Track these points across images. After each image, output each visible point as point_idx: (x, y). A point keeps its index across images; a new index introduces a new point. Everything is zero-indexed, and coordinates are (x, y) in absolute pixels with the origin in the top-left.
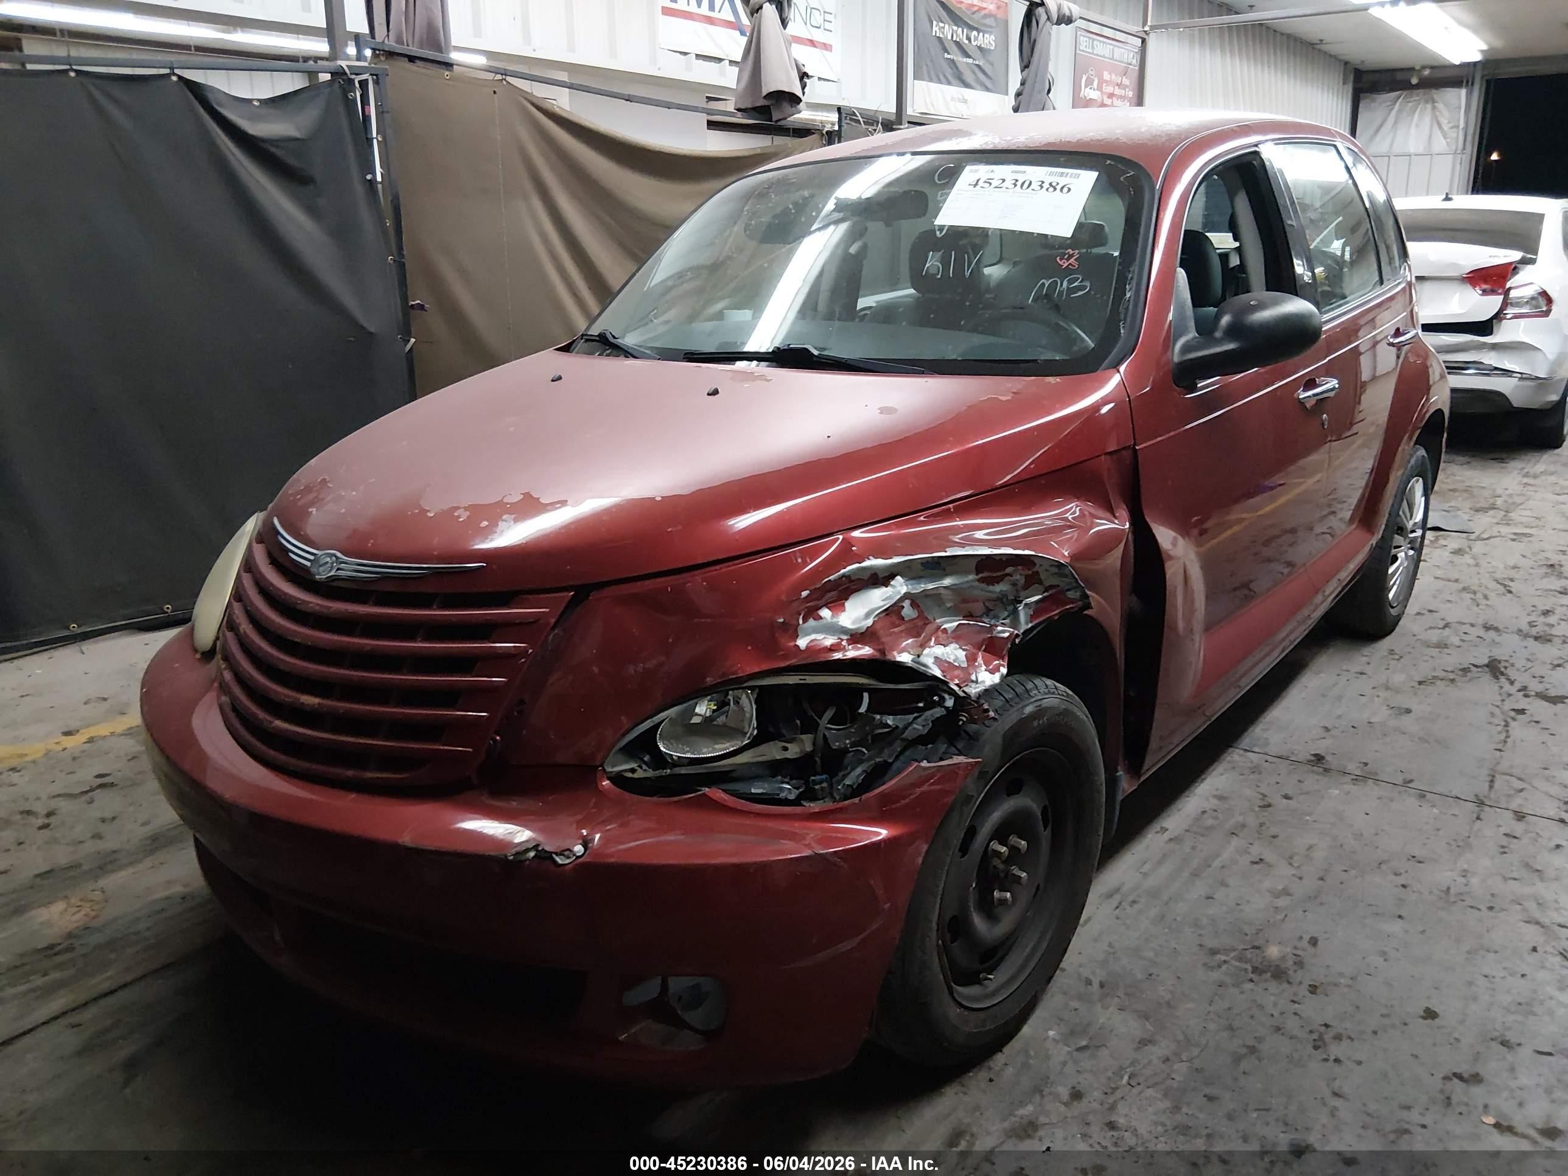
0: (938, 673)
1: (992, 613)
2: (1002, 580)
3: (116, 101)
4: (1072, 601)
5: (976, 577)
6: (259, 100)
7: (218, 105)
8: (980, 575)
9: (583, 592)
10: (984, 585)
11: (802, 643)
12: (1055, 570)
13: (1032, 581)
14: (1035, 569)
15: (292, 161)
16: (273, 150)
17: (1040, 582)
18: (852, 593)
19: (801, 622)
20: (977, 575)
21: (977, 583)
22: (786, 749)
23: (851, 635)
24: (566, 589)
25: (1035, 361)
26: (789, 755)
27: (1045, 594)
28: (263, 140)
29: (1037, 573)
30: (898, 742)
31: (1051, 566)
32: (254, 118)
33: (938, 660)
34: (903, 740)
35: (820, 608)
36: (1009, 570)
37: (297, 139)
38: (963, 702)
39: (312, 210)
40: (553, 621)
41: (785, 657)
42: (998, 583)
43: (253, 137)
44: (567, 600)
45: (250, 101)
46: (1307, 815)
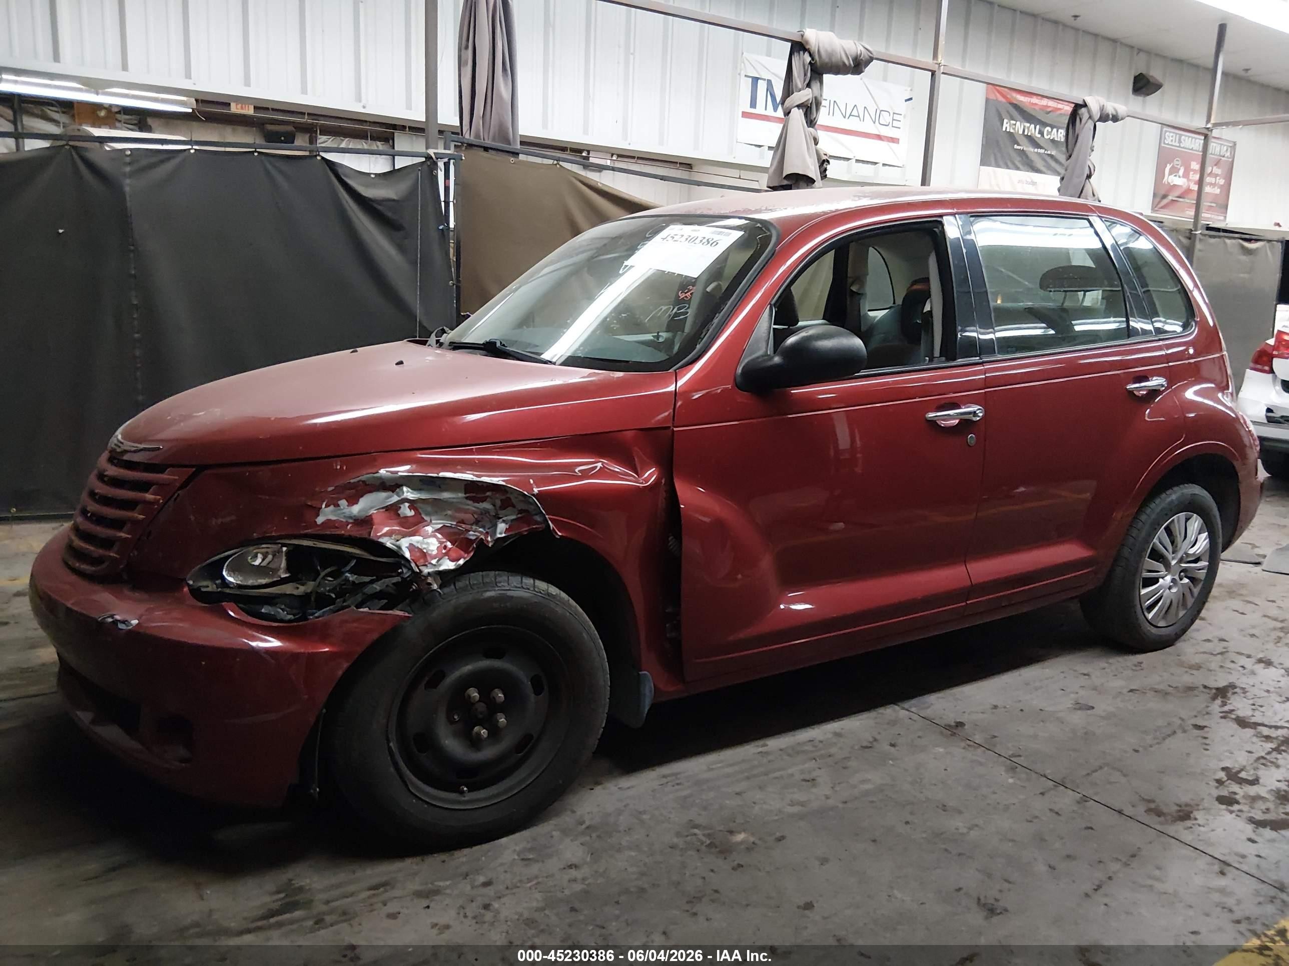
0: (407, 555)
1: (480, 523)
2: (485, 501)
3: (281, 172)
4: (537, 523)
5: (463, 495)
6: (375, 174)
7: (345, 176)
8: (467, 495)
9: (201, 468)
10: (470, 502)
11: (320, 520)
12: (522, 498)
13: (507, 504)
14: (508, 496)
15: (389, 214)
16: (379, 207)
17: (514, 506)
18: (366, 493)
19: (324, 506)
20: (465, 494)
21: (465, 500)
22: (298, 588)
23: (355, 520)
24: (192, 466)
25: (627, 362)
26: (296, 592)
27: (519, 516)
28: (370, 199)
29: (510, 498)
30: (360, 595)
31: (518, 494)
32: (367, 186)
33: (411, 547)
34: (364, 594)
35: (341, 499)
36: (488, 494)
37: (394, 200)
38: (418, 576)
39: (401, 249)
40: (178, 485)
41: (306, 528)
42: (482, 502)
43: (365, 197)
44: (190, 473)
45: (369, 174)
46: (891, 759)
